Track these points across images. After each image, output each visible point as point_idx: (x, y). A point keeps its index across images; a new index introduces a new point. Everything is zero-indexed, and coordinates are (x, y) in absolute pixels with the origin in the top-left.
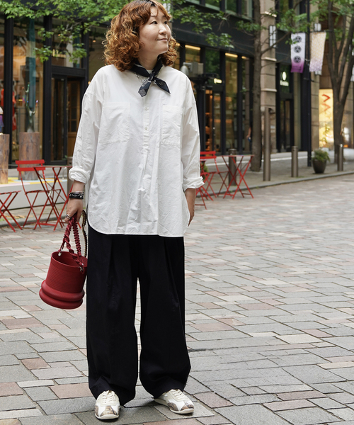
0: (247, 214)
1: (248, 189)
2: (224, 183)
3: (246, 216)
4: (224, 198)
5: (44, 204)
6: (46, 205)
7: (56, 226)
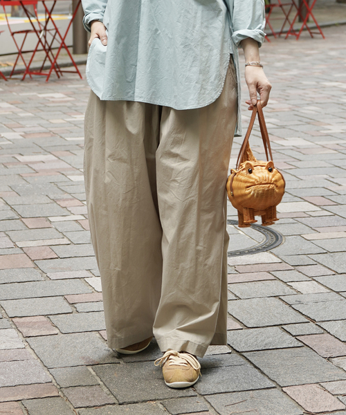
0: (307, 59)
1: (318, 27)
2: (287, 19)
3: (304, 62)
4: (286, 38)
5: (34, 49)
6: (36, 50)
7: (49, 76)
